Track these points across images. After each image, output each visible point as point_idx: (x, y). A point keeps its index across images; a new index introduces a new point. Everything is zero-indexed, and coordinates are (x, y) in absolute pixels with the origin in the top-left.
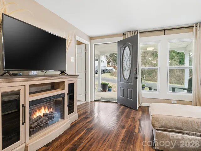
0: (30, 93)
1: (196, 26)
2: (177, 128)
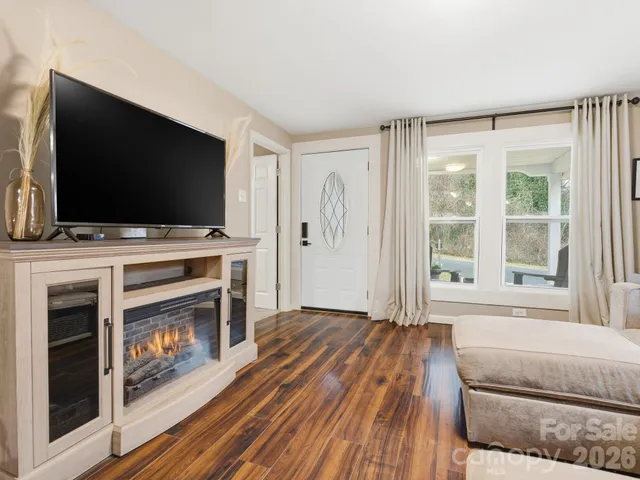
0: (127, 288)
1: (580, 107)
2: (527, 384)
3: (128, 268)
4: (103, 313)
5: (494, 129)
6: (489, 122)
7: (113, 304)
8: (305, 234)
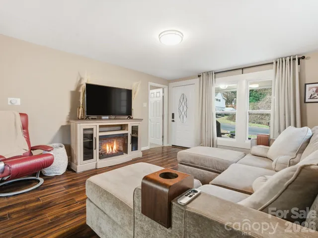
1: (277, 62)
2: (191, 163)
3: (100, 126)
4: (94, 136)
5: (242, 73)
6: (241, 70)
7: (97, 134)
8: (173, 117)
